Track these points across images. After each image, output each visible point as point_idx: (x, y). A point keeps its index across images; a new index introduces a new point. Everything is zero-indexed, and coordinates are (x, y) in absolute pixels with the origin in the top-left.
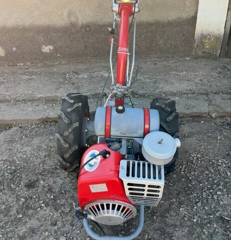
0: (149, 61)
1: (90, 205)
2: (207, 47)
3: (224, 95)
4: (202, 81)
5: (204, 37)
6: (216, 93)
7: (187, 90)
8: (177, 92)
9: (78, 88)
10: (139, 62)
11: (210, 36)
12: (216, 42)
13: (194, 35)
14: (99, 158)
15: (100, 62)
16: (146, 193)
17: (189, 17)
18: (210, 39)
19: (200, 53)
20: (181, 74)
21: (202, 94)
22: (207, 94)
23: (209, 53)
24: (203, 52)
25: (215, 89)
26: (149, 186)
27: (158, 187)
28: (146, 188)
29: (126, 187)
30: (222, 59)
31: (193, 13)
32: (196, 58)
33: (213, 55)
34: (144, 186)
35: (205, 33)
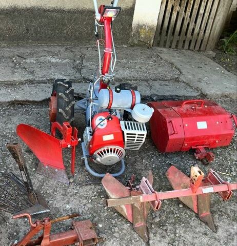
0: (89, 48)
1: (99, 151)
2: (142, 36)
3: (161, 82)
4: (141, 68)
5: (139, 27)
6: (154, 80)
7: (130, 77)
8: (123, 78)
9: (32, 73)
10: (81, 48)
11: (145, 26)
12: (150, 32)
13: (131, 25)
14: (106, 121)
15: (42, 45)
16: (136, 139)
17: (128, 8)
18: (145, 29)
19: (136, 42)
20: (122, 61)
21: (143, 80)
22: (147, 81)
23: (143, 42)
24: (139, 41)
25: (153, 76)
26: (138, 135)
27: (144, 135)
28: (137, 136)
29: (126, 136)
30: (155, 47)
31: (132, 4)
32: (132, 46)
33: (147, 43)
34: (135, 134)
35: (141, 23)
